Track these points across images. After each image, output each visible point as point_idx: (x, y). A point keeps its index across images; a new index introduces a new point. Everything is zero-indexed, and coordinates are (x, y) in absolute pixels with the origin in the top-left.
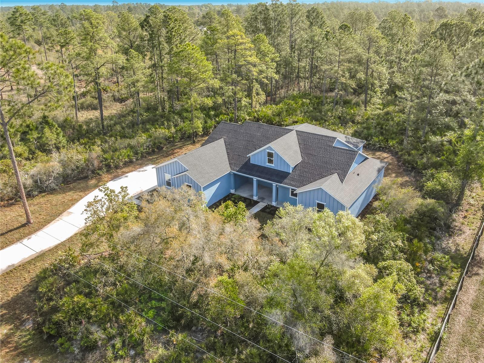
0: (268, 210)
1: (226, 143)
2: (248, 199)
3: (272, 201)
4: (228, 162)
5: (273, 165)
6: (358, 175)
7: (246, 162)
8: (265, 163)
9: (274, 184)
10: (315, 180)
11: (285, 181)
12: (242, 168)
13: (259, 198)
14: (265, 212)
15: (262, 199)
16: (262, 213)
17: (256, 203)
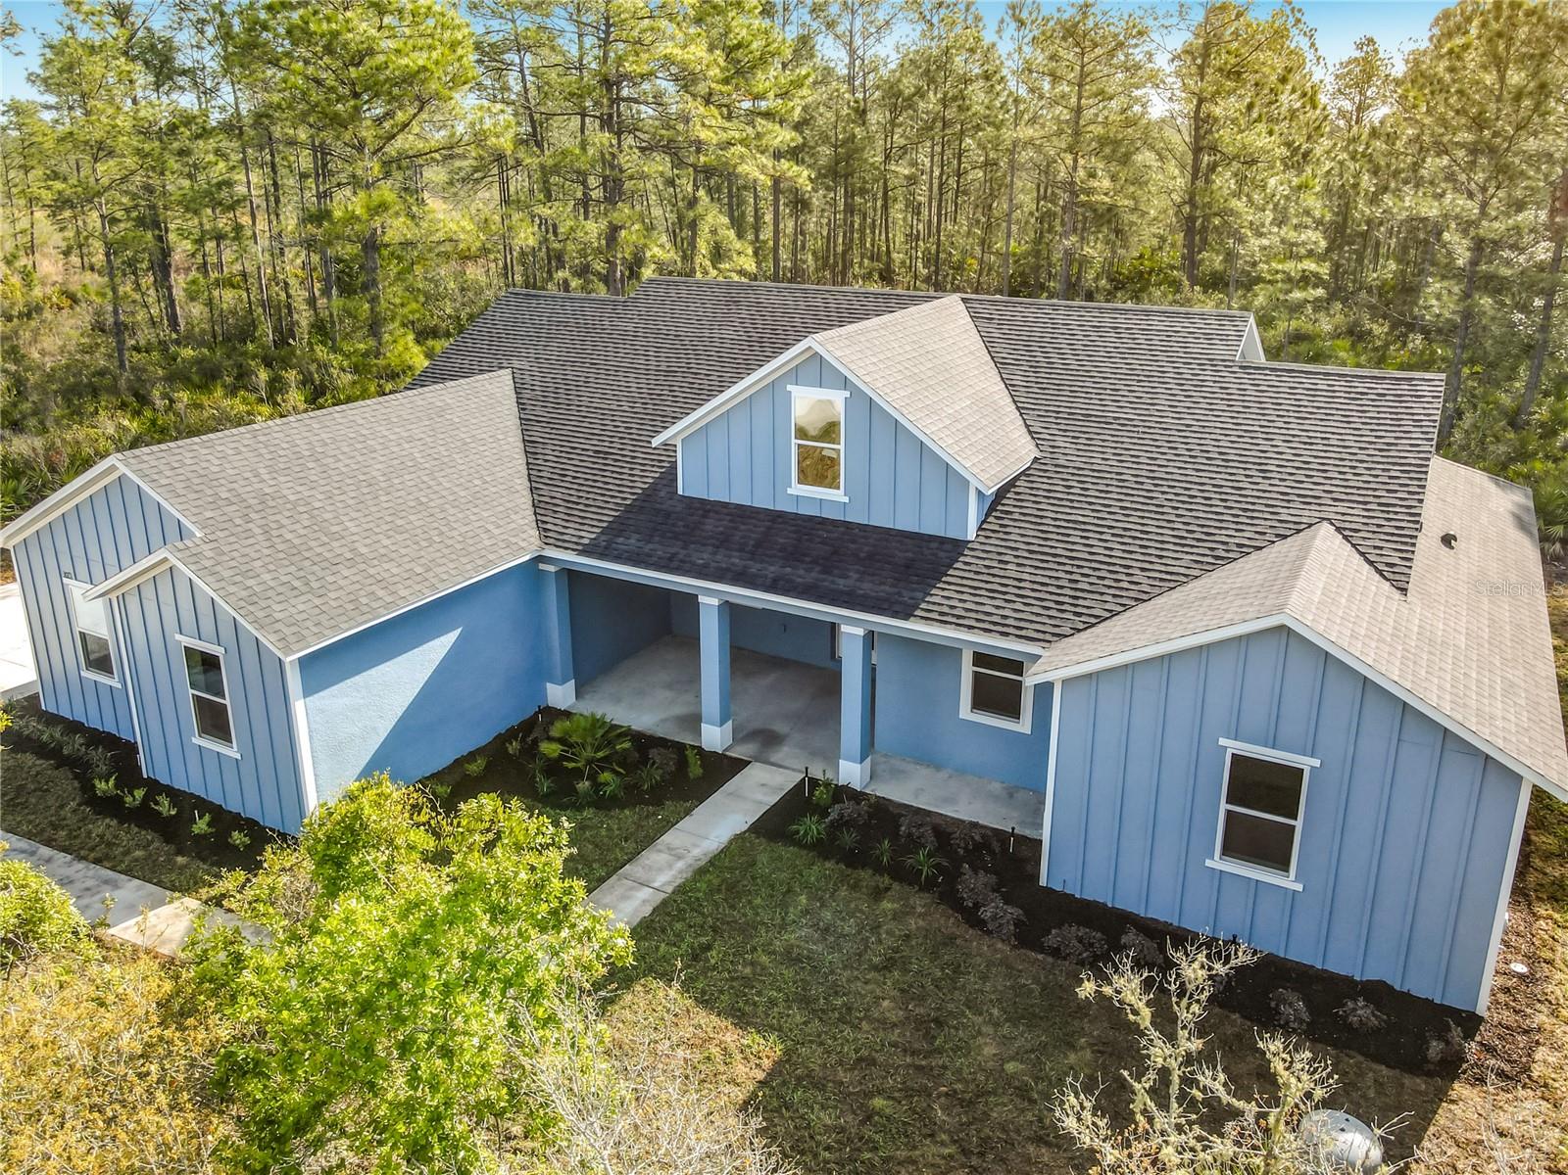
0: (811, 827)
1: (527, 394)
2: (662, 743)
3: (832, 756)
4: (524, 500)
5: (837, 495)
6: (1448, 540)
7: (648, 496)
8: (777, 482)
9: (853, 627)
10: (1172, 581)
11: (937, 595)
12: (617, 528)
13: (740, 736)
14: (790, 839)
15: (768, 740)
16: (764, 855)
17: (721, 769)
